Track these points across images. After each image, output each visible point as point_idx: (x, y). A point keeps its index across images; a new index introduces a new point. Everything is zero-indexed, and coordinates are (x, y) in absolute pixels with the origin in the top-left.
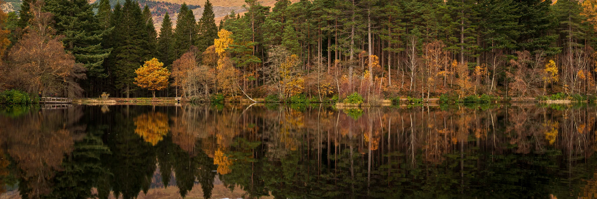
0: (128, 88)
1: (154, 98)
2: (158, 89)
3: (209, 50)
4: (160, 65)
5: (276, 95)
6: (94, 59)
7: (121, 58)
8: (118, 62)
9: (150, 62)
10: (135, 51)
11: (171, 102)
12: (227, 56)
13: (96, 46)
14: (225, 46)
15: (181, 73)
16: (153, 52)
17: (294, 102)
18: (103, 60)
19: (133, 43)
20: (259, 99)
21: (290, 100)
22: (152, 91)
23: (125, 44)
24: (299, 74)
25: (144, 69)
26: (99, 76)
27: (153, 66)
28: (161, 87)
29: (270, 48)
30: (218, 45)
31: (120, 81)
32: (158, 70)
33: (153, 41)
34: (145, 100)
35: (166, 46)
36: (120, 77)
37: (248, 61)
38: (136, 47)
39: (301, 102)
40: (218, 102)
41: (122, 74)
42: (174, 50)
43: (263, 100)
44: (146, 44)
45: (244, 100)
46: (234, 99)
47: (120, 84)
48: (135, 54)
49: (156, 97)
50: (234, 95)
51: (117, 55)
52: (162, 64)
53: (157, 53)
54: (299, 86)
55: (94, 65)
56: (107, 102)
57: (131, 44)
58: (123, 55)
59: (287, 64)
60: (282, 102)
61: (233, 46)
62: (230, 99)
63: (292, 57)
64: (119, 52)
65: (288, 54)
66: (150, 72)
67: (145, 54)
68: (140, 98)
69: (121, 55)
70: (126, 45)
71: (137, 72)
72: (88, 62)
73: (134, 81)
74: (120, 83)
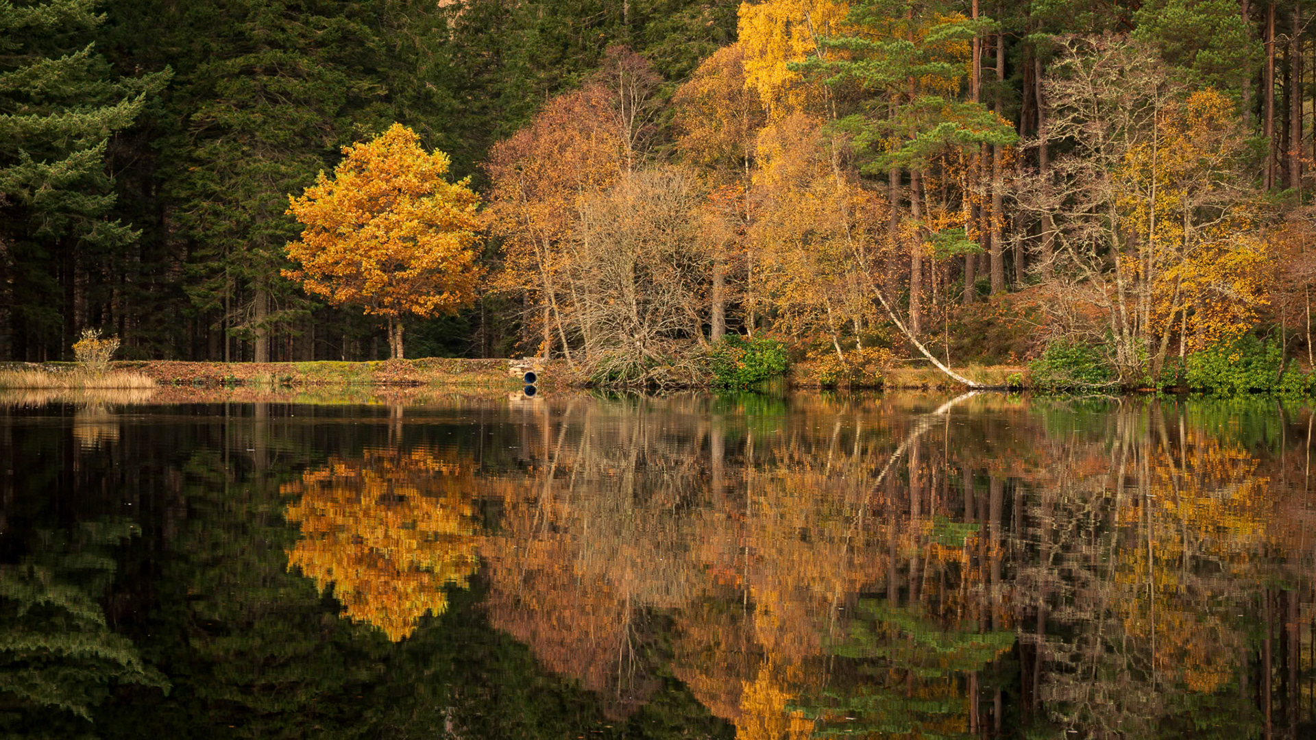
0: (259, 301)
1: (398, 365)
2: (416, 309)
3: (711, 73)
4: (426, 167)
5: (1098, 342)
6: (55, 137)
7: (216, 130)
8: (201, 153)
9: (371, 150)
10: (294, 85)
11: (486, 384)
12: (810, 107)
13: (70, 61)
14: (798, 46)
15: (539, 216)
16: (403, 90)
17: (1206, 390)
18: (103, 145)
19: (281, 36)
20: (995, 370)
21: (1181, 380)
22: (384, 320)
23: (244, 45)
24: (1236, 213)
25: (339, 191)
26: (89, 237)
27: (388, 175)
28: (437, 299)
29: (1059, 52)
30: (756, 44)
31: (215, 264)
32: (417, 195)
33: (399, 27)
34: (343, 373)
35: (498, 53)
36: (216, 242)
37: (934, 135)
38: (304, 63)
39: (1253, 391)
40: (754, 387)
41: (225, 225)
42: (528, 74)
43: (1017, 373)
44: (362, 44)
45: (908, 375)
46: (846, 369)
47: (215, 282)
48: (298, 103)
49: (405, 357)
50: (848, 348)
51: (197, 109)
52: (441, 160)
53: (429, 95)
54: (1237, 289)
55: (52, 171)
56: (103, 383)
57: (273, 44)
58: (229, 110)
59: (1165, 153)
60: (1132, 390)
61: (844, 47)
62: (824, 369)
63: (1190, 107)
64: (210, 95)
65: (1174, 90)
66: (373, 205)
67: (355, 103)
68: (314, 364)
69: (222, 113)
70: (247, 50)
71: (299, 208)
72: (24, 154)
73: (284, 261)
74: (214, 272)
